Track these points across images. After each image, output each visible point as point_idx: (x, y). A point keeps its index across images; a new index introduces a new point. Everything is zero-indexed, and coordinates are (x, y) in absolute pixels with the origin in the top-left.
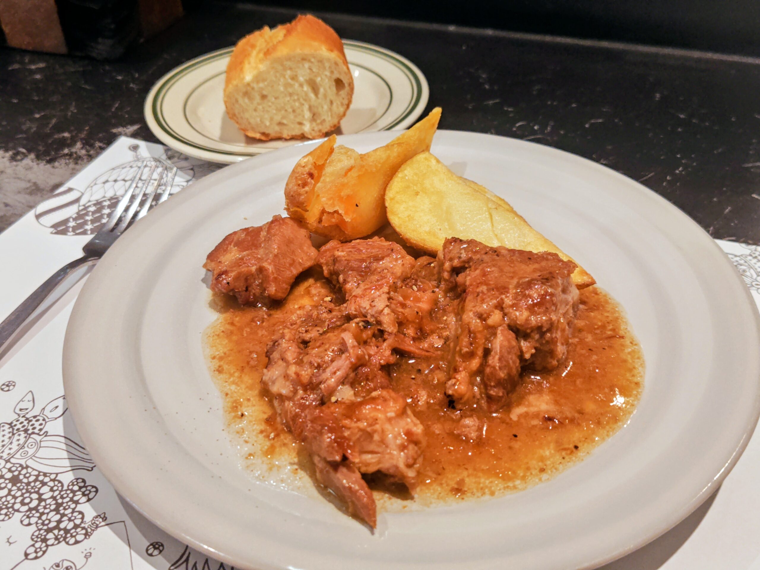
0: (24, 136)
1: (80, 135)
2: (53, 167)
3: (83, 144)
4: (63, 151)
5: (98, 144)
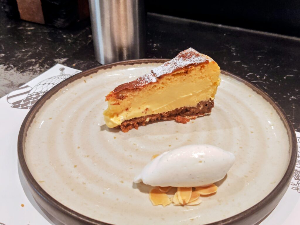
1: (39, 61)
2: (23, 75)
3: (40, 65)
4: (29, 67)
5: (46, 66)
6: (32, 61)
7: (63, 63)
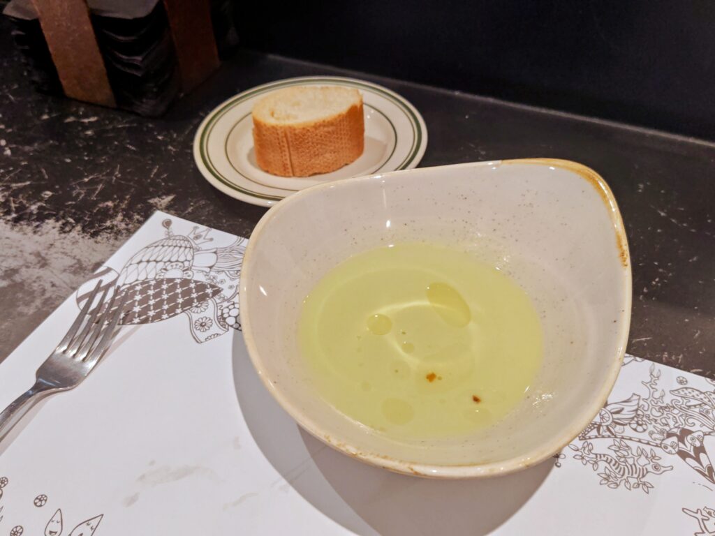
0: (74, 203)
1: (121, 204)
2: (96, 242)
3: (124, 216)
4: (105, 223)
5: (137, 217)
6: (107, 206)
7: (168, 209)
